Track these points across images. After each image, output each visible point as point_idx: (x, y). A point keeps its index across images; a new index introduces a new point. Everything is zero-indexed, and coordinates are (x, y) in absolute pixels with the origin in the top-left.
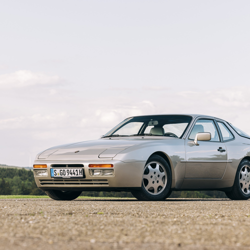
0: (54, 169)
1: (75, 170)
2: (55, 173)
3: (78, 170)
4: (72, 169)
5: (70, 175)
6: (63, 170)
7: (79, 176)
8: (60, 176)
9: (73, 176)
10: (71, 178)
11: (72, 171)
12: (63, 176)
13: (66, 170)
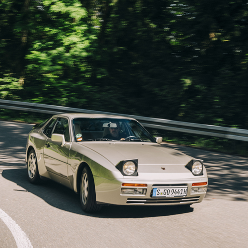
0: (157, 189)
1: (181, 189)
2: (157, 193)
3: (183, 189)
4: (177, 189)
5: (174, 195)
6: (167, 189)
7: (183, 195)
8: (163, 195)
9: (177, 195)
10: (175, 197)
11: (177, 191)
12: (166, 196)
13: (171, 190)
